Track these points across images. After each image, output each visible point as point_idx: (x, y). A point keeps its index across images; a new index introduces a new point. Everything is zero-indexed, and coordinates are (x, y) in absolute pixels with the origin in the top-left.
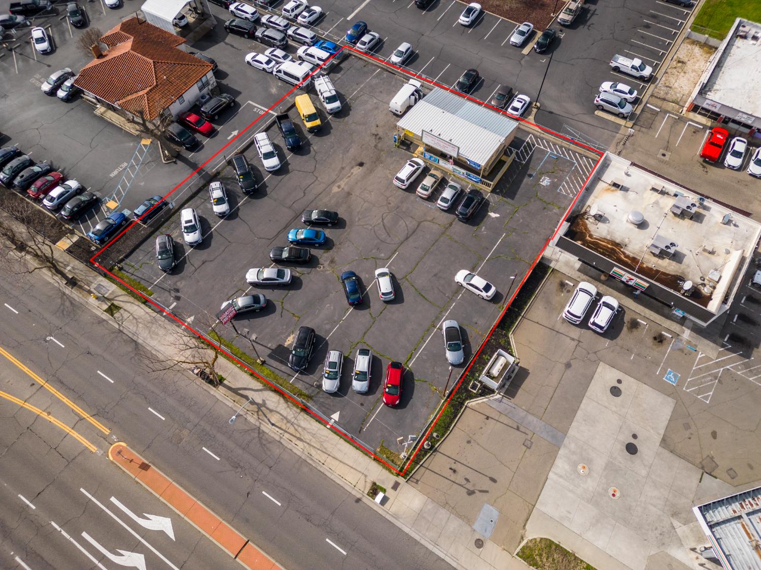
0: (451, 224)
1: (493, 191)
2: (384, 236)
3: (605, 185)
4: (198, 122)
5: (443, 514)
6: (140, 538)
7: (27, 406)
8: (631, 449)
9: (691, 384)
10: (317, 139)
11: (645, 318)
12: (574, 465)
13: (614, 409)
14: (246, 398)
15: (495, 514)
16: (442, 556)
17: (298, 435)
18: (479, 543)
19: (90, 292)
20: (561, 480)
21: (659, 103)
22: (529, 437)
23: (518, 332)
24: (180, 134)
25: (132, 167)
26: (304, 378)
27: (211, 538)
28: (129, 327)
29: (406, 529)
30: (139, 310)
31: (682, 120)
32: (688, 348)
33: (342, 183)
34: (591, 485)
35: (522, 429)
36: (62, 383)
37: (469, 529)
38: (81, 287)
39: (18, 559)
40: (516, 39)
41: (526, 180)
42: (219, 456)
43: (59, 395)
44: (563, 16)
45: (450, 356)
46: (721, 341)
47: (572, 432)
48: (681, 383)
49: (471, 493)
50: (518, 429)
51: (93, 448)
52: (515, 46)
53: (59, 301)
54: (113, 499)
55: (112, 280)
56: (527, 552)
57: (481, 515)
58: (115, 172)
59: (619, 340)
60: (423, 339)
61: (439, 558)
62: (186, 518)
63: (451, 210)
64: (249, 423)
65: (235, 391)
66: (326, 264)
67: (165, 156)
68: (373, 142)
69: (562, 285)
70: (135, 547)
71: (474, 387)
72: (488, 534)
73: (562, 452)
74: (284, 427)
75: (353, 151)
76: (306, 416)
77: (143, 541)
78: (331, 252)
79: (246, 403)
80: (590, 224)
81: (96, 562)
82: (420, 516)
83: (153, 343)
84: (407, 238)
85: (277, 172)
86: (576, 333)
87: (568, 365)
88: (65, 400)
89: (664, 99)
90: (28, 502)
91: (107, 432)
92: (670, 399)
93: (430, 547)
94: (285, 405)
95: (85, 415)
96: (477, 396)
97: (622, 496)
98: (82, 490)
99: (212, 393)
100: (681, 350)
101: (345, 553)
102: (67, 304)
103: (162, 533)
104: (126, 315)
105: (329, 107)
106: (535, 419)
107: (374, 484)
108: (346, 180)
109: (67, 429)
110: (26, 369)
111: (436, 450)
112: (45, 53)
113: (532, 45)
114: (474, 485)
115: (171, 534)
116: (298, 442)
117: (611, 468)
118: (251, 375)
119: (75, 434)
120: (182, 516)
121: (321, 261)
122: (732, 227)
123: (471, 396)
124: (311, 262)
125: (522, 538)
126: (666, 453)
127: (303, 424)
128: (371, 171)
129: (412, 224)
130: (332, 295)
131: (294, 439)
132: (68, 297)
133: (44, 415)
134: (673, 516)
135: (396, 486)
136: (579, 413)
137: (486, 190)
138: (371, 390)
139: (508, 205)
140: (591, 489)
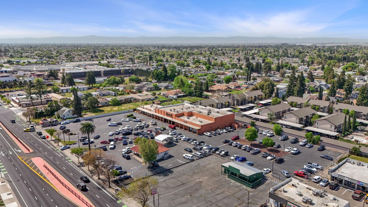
1: (252, 188)
3: (289, 185)
10: (195, 169)
33: (200, 180)
58: (133, 168)
66: (188, 196)
67: (148, 166)
75: (206, 173)
84: (218, 194)
108: (202, 179)
122: (336, 201)
128: (211, 178)
129: (221, 191)
130: (188, 203)
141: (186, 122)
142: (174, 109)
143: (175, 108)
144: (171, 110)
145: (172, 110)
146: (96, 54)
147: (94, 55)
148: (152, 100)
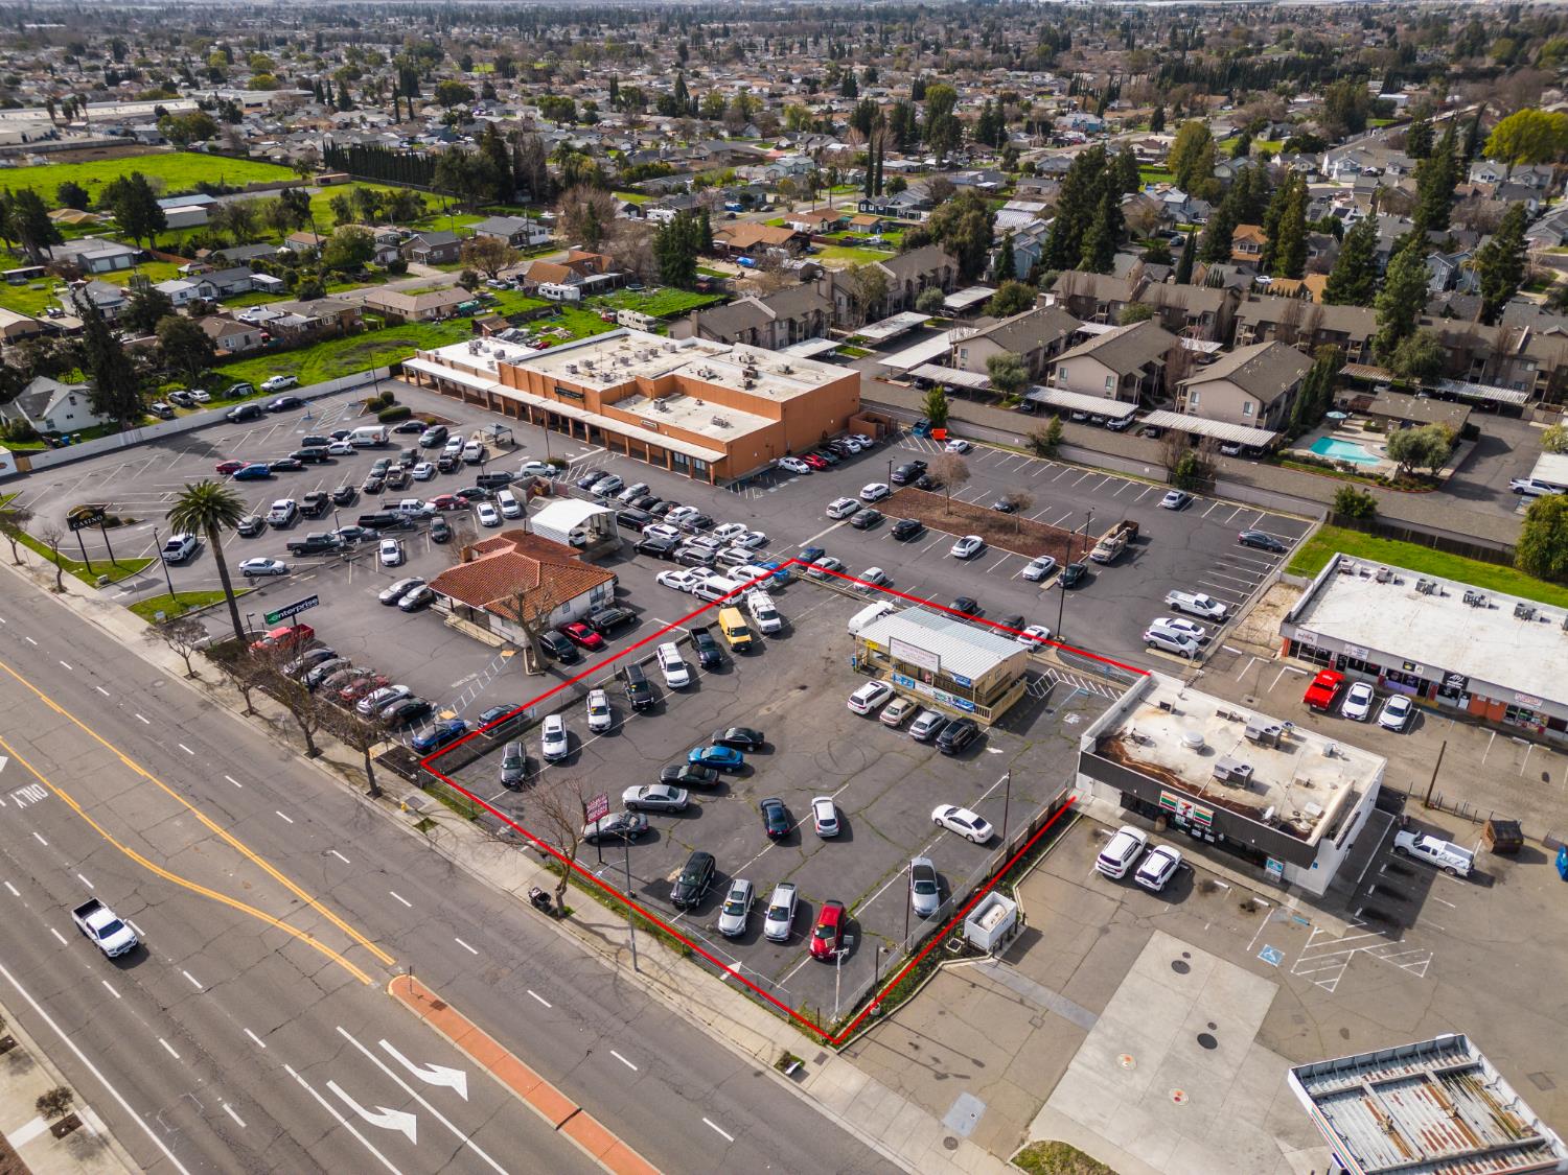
0: (930, 758)
1: (994, 725)
2: (829, 765)
3: (1151, 708)
4: (583, 633)
5: (894, 1100)
6: (414, 1094)
7: (281, 925)
8: (1207, 1041)
9: (1303, 967)
10: (743, 659)
11: (1225, 879)
12: (1112, 1056)
13: (1178, 989)
14: (603, 936)
15: (979, 1107)
16: (889, 1156)
17: (674, 986)
18: (951, 1143)
19: (398, 805)
20: (1091, 1073)
21: (1242, 645)
22: (1040, 1013)
23: (1027, 885)
24: (558, 643)
25: (483, 679)
26: (692, 919)
27: (524, 1100)
28: (446, 846)
29: (833, 1118)
30: (464, 827)
31: (1274, 664)
32: (1296, 921)
33: (774, 707)
34: (1139, 1083)
35: (1028, 1003)
36: (337, 902)
37: (935, 1123)
38: (387, 799)
39: (226, 1107)
40: (1030, 571)
41: (1043, 716)
42: (551, 1002)
43: (331, 916)
44: (1097, 551)
45: (919, 901)
46: (1350, 916)
47: (1108, 1012)
48: (1286, 963)
49: (941, 1077)
50: (1021, 1002)
51: (367, 980)
52: (1030, 579)
53: (353, 812)
54: (384, 1043)
55: (433, 793)
56: (1030, 1158)
57: (957, 1106)
58: (460, 683)
59: (1186, 905)
60: (879, 885)
61: (883, 1159)
62: (490, 1072)
63: (929, 740)
64: (603, 967)
65: (587, 927)
66: (740, 793)
67: (530, 665)
68: (823, 665)
69: (1097, 835)
70: (404, 1104)
71: (954, 945)
72: (966, 1132)
73: (1091, 1036)
74: (654, 975)
75: (792, 673)
76: (689, 963)
77: (418, 1098)
78: (749, 780)
79: (602, 944)
80: (1130, 748)
81: (342, 1120)
82: (857, 1099)
83: (476, 866)
84: (863, 769)
85: (682, 690)
86: (1118, 892)
87: (1104, 931)
88: (338, 922)
89: (1247, 642)
90: (256, 1039)
91: (390, 961)
92: (1269, 983)
93: (871, 1144)
94: (659, 948)
95: (363, 940)
96: (957, 956)
97: (1191, 1100)
98: (339, 1029)
99: (552, 927)
100: (1286, 923)
101: (731, 1139)
102: (364, 816)
103: (449, 1090)
104: (443, 832)
105: (764, 624)
106: (1050, 993)
107: (788, 1053)
108: (779, 703)
109: (333, 955)
110: (289, 884)
111: (888, 1018)
112: (391, 564)
113: (1055, 579)
114: (946, 1067)
115: (463, 1093)
116: (673, 995)
117: (1171, 1062)
118: (614, 909)
119: (344, 963)
120: (484, 1068)
121: (733, 789)
122: (1340, 760)
123: (948, 956)
124: (717, 789)
125: (1023, 1141)
126: (1265, 1052)
127: (683, 973)
128: (816, 695)
129: (870, 754)
130: (744, 828)
131: (667, 991)
132: (368, 811)
133: (304, 937)
134: (1278, 1135)
135: (821, 1059)
136: (1121, 989)
137: (984, 722)
138: (791, 940)
139: (1016, 742)
140: (1139, 1088)
141: (657, 428)
142: (589, 365)
143: (590, 355)
144: (574, 370)
145: (579, 369)
146: (131, 61)
147: (120, 68)
148: (467, 315)
